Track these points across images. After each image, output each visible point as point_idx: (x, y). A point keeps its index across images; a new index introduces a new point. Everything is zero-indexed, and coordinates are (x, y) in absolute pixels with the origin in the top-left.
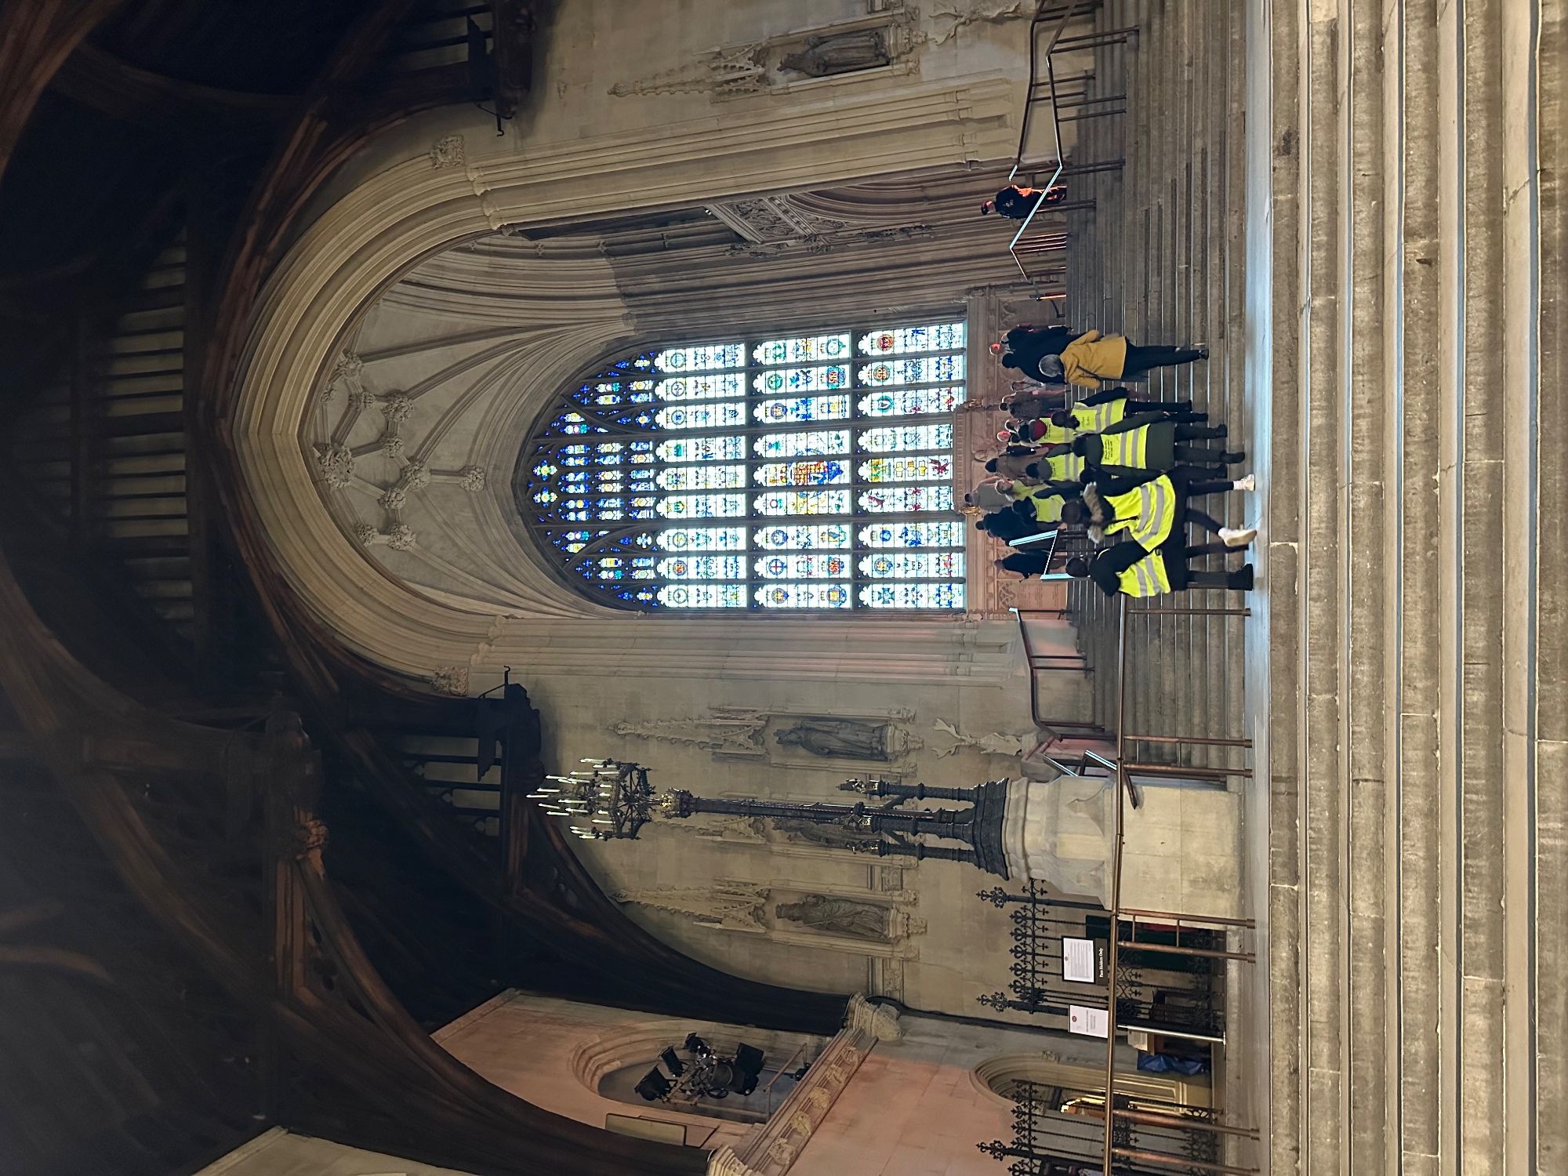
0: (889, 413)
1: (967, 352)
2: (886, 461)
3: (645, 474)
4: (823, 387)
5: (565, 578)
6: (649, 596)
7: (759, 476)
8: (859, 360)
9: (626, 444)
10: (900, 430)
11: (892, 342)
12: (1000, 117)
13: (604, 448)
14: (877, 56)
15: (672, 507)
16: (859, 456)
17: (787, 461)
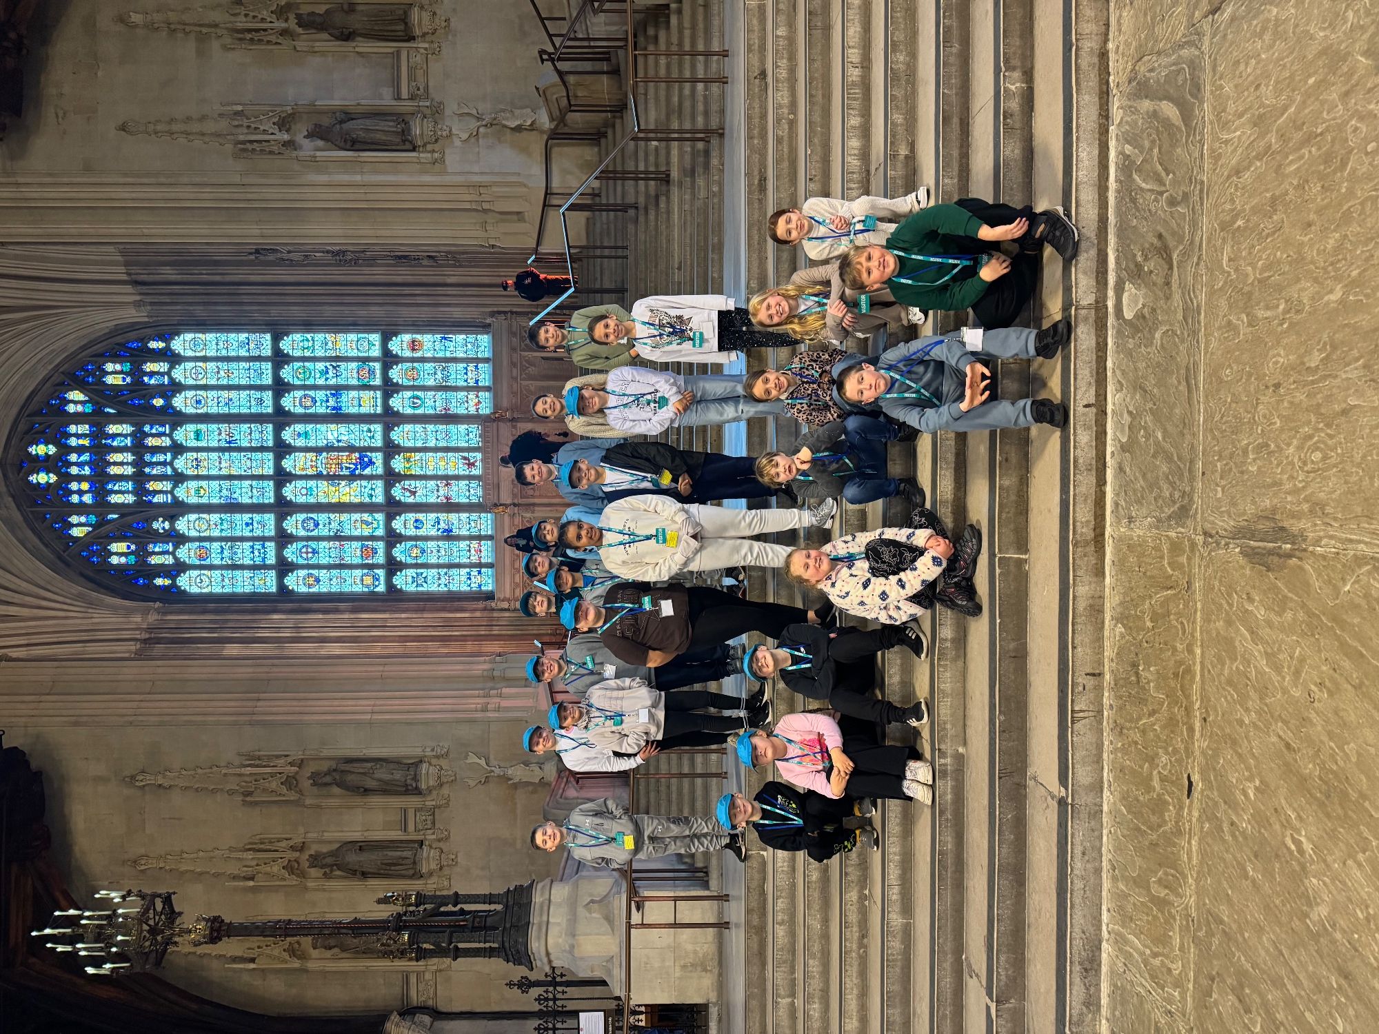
0: (419, 411)
1: (495, 361)
2: (418, 456)
3: (161, 458)
4: (354, 382)
5: (67, 564)
6: (167, 582)
7: (287, 464)
8: (389, 360)
9: (139, 427)
10: (430, 427)
11: (421, 344)
12: (518, 213)
13: (113, 429)
14: (404, 141)
15: (193, 492)
16: (391, 449)
17: (318, 450)
